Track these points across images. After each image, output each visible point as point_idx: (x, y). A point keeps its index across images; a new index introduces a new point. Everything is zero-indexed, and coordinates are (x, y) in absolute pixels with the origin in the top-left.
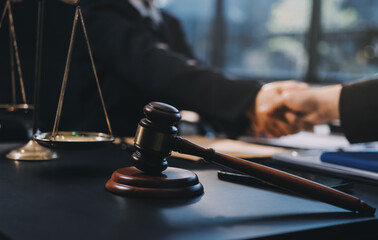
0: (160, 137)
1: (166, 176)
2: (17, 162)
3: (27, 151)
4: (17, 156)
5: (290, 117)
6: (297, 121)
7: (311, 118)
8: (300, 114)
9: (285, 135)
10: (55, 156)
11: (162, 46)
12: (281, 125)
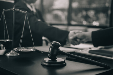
0: (56, 50)
1: (57, 61)
2: (8, 57)
3: (11, 53)
4: (8, 55)
5: (78, 40)
6: (80, 41)
7: (84, 40)
8: (81, 39)
9: (77, 45)
10: (18, 54)
11: (39, 20)
12: (76, 42)
